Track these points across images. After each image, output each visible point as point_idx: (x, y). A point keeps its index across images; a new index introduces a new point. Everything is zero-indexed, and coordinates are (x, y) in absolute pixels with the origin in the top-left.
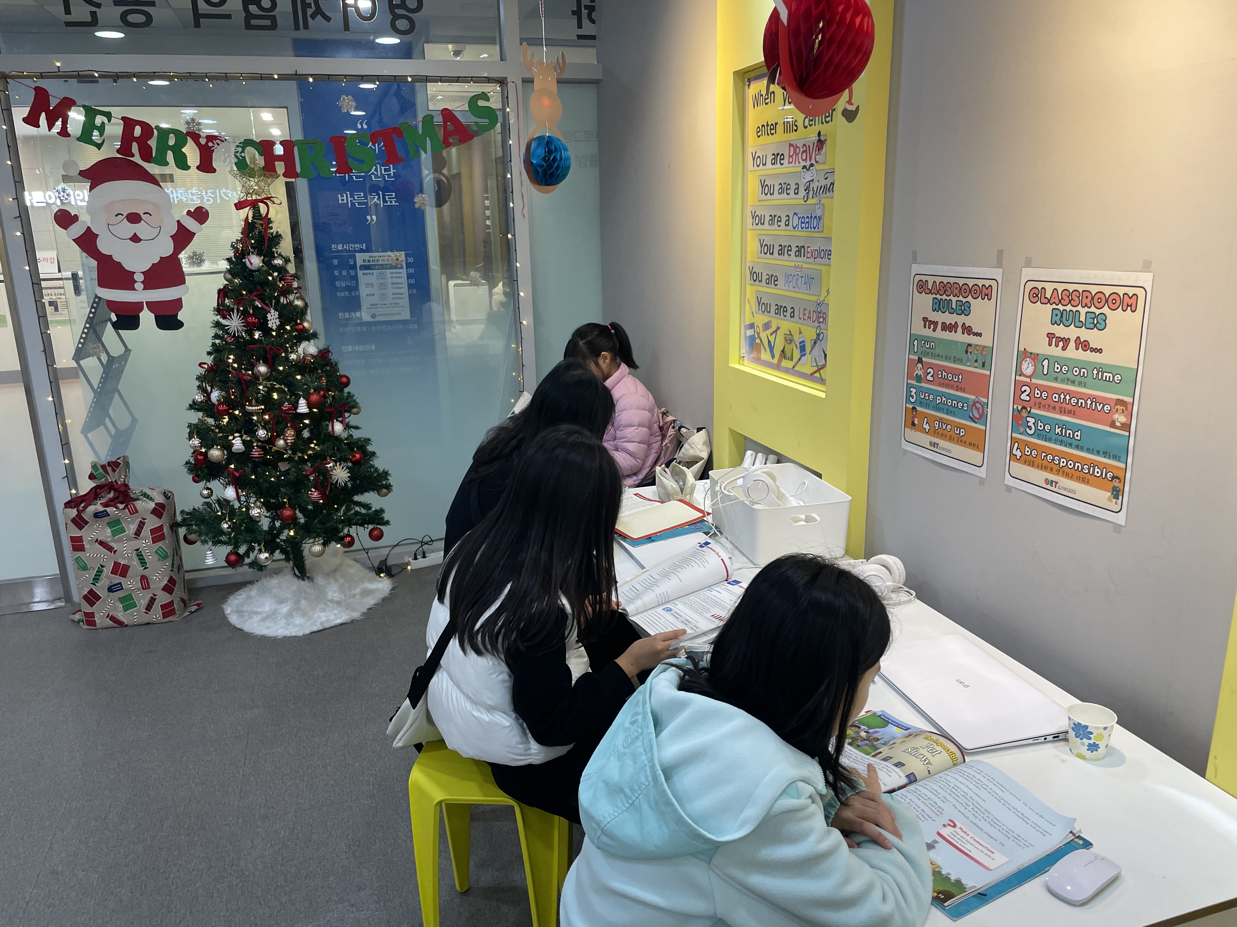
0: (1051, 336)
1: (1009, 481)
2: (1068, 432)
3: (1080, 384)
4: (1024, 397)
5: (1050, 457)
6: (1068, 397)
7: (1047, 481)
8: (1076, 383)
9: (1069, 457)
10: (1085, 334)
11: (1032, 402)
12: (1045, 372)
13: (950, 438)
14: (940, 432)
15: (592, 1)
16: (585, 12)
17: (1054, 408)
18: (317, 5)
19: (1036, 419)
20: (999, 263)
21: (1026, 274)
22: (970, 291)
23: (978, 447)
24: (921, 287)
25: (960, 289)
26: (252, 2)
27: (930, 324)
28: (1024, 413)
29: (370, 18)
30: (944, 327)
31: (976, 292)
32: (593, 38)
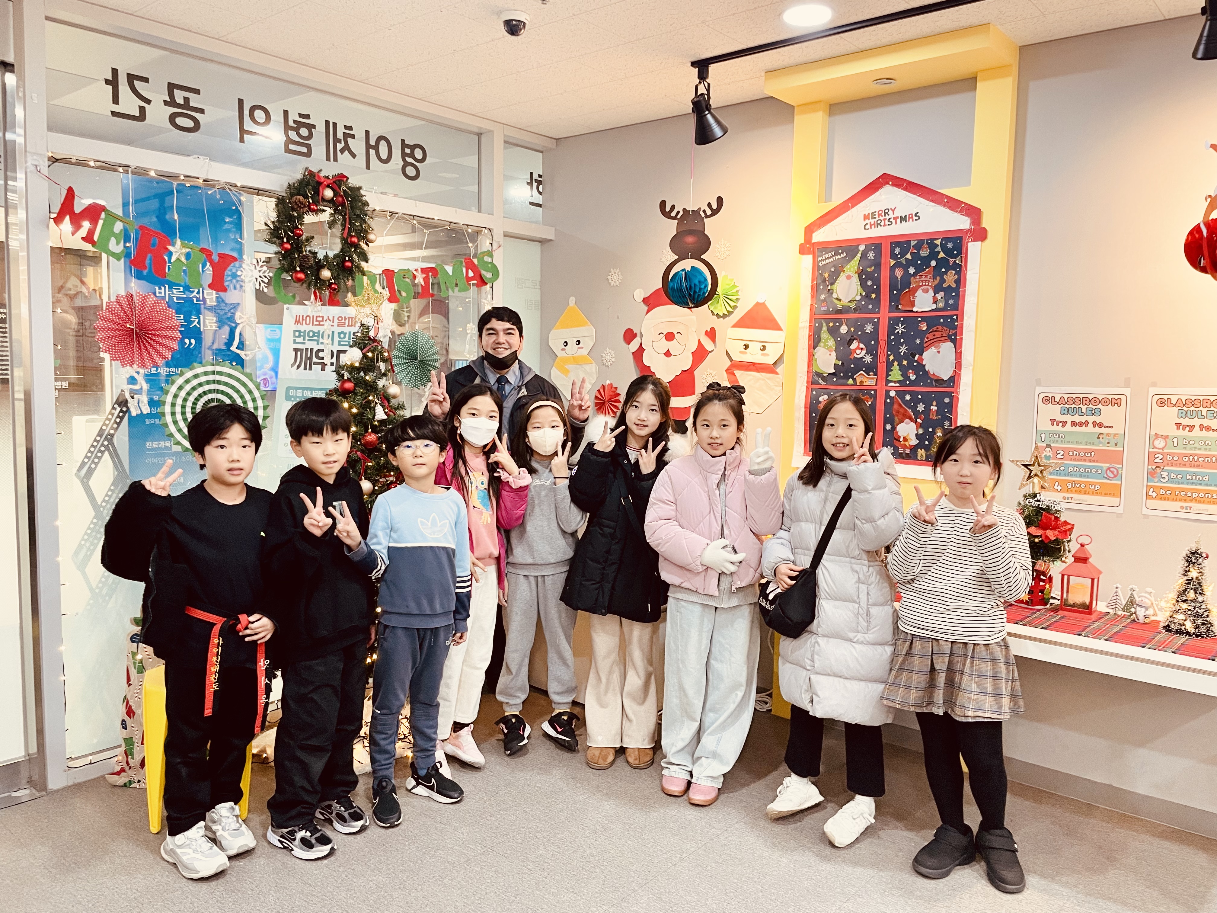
0: (1178, 425)
1: (1145, 511)
2: (1198, 477)
3: (1206, 449)
4: (1157, 460)
5: (1183, 494)
7: (1182, 507)
8: (1203, 449)
9: (1199, 491)
10: (1206, 422)
11: (1166, 462)
12: (1175, 445)
13: (1085, 493)
14: (1074, 490)
15: (540, 176)
16: (535, 184)
17: (1185, 465)
18: (346, 143)
19: (1169, 473)
20: (1127, 384)
21: (1152, 391)
22: (1100, 402)
23: (1114, 495)
24: (1047, 400)
25: (1090, 401)
26: (292, 128)
27: (1058, 423)
28: (1158, 470)
29: (386, 161)
30: (1073, 424)
31: (1106, 402)
32: (540, 206)
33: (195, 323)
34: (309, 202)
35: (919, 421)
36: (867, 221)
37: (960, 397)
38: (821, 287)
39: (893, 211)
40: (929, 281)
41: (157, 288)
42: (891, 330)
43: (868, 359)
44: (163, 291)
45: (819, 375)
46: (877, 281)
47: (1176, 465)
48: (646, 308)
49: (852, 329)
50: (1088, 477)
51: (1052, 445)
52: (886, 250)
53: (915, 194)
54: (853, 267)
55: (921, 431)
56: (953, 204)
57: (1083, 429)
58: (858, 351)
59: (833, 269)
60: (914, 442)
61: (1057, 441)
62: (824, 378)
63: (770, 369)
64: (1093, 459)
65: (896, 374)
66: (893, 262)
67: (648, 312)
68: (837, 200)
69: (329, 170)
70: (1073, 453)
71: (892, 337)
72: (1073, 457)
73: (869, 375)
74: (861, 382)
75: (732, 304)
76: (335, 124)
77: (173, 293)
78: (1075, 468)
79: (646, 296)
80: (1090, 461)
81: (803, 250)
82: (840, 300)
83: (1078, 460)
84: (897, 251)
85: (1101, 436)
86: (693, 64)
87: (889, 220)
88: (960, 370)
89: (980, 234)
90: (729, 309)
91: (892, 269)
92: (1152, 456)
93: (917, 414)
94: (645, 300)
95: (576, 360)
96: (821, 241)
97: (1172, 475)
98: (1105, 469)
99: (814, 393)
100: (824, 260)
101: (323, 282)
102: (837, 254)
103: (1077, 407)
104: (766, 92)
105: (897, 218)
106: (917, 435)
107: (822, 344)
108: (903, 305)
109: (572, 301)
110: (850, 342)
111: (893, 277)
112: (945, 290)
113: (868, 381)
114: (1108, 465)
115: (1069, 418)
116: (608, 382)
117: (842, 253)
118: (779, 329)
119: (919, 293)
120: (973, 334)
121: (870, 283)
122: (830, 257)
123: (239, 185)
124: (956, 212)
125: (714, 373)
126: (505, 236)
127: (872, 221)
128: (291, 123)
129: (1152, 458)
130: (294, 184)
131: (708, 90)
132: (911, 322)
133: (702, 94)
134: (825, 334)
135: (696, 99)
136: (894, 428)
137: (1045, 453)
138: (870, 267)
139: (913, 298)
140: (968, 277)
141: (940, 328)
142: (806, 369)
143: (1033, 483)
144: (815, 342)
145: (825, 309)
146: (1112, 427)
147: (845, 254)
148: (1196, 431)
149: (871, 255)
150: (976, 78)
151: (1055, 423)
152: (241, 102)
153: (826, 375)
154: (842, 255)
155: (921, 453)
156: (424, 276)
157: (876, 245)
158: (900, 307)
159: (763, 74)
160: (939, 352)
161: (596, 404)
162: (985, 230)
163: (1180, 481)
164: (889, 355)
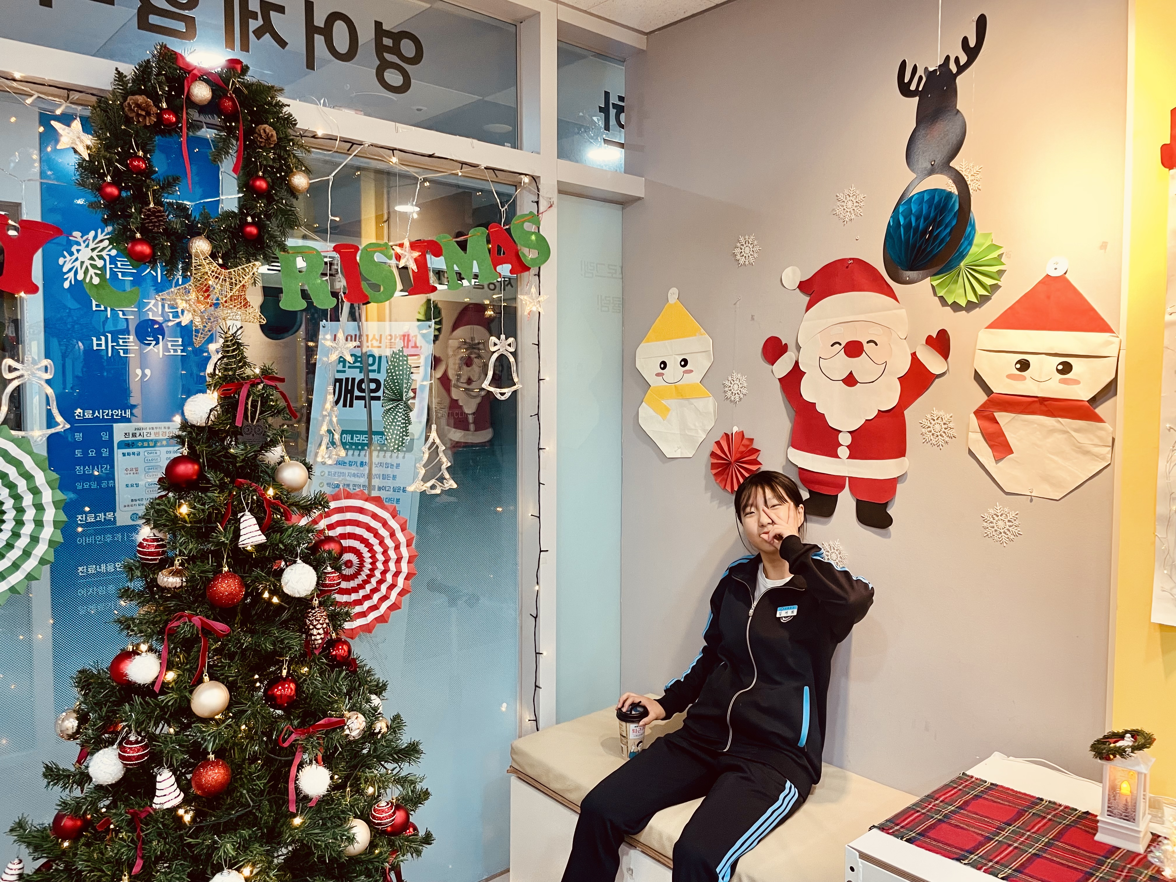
15: (621, 99)
16: (613, 111)
18: (266, 18)
29: (347, 57)
32: (621, 145)
34: (159, 107)
90: (981, 292)
95: (682, 392)
109: (673, 294)
116: (735, 429)
118: (1106, 329)
125: (947, 417)
126: (560, 189)
161: (715, 465)
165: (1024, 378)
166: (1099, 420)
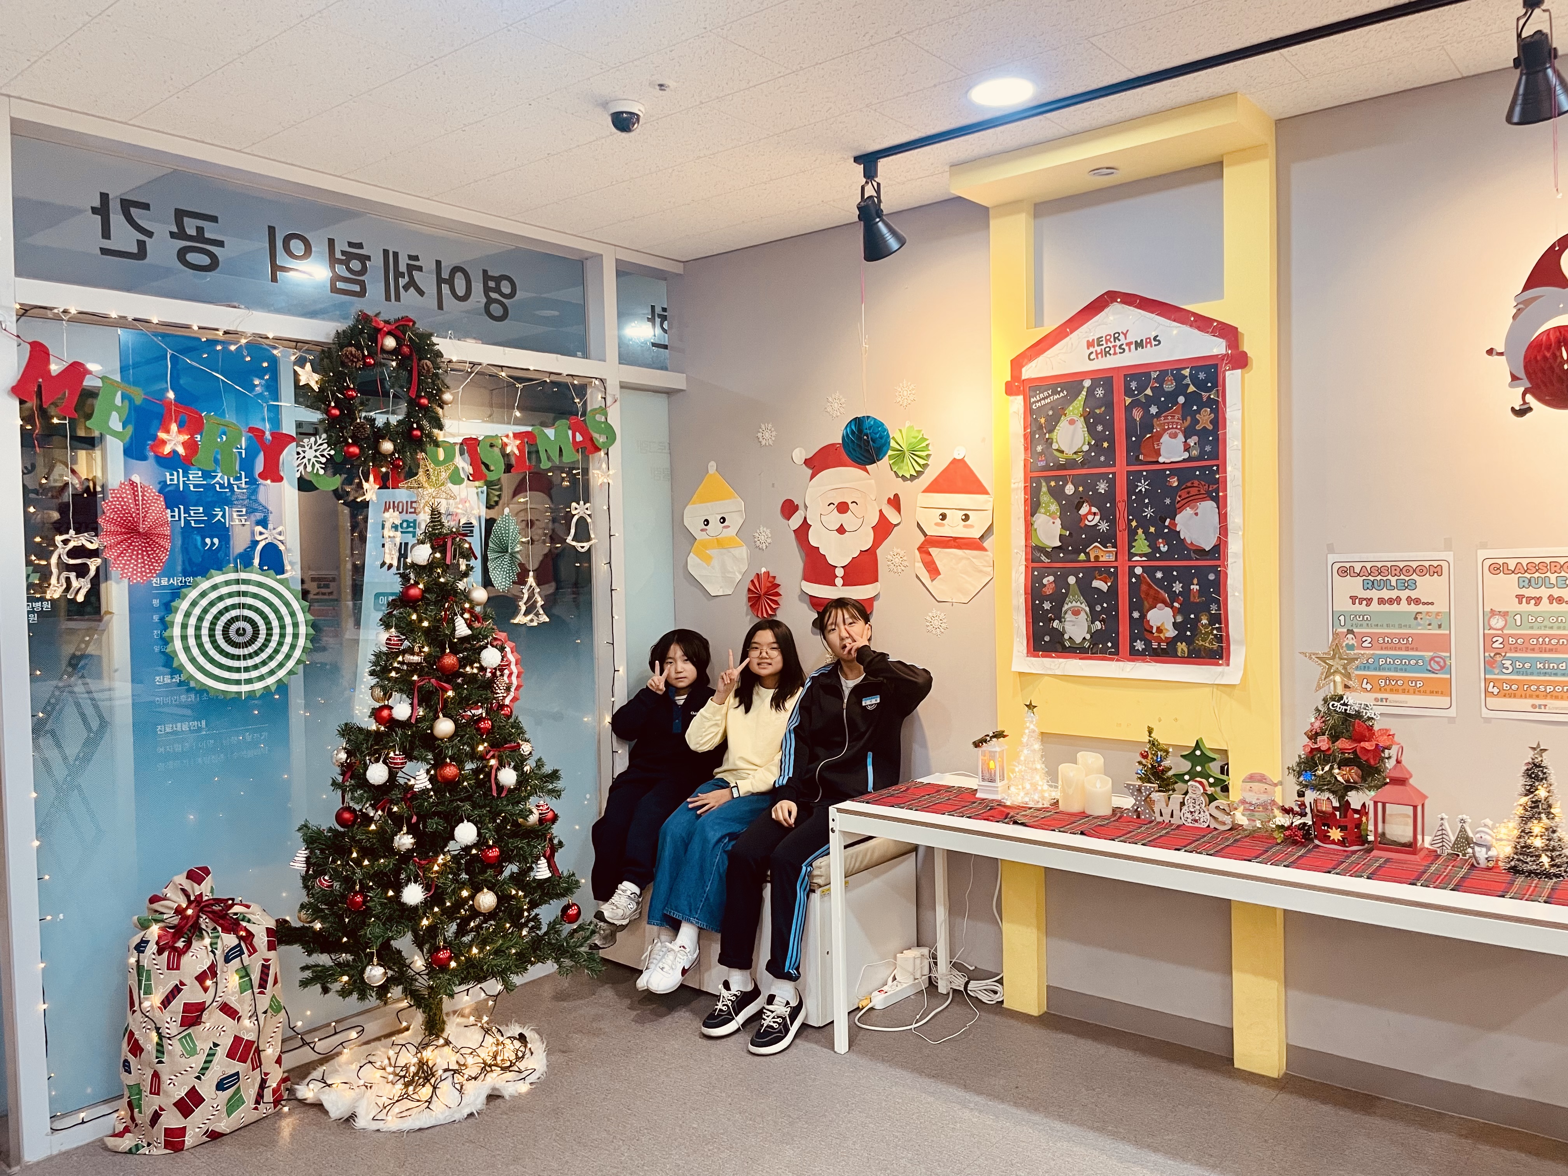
0: (1520, 598)
1: (1485, 713)
2: (1551, 665)
3: (1559, 628)
4: (1496, 645)
5: (1533, 688)
6: (1547, 640)
7: (1534, 706)
8: (1555, 628)
9: (1555, 684)
10: (1556, 592)
11: (1507, 647)
12: (1518, 623)
13: (1404, 691)
14: (1388, 688)
15: (664, 310)
16: (658, 320)
17: (1533, 650)
18: (411, 276)
19: (1513, 661)
20: (1448, 547)
21: (1482, 554)
22: (1414, 571)
23: (1442, 693)
24: (1344, 572)
25: (1401, 570)
26: (340, 262)
27: (1361, 600)
28: (1498, 658)
29: (465, 298)
30: (1381, 601)
31: (1422, 571)
32: (665, 347)
33: (219, 517)
34: (363, 353)
35: (1176, 604)
36: (1092, 349)
37: (1229, 572)
38: (1037, 436)
39: (1125, 335)
40: (1177, 423)
41: (168, 474)
42: (1131, 488)
43: (1104, 526)
44: (175, 477)
45: (1041, 549)
46: (1110, 425)
47: (1521, 651)
48: (810, 472)
49: (1081, 489)
50: (1406, 671)
51: (1355, 630)
52: (1119, 386)
53: (1152, 313)
54: (1077, 407)
55: (1179, 619)
56: (1203, 323)
57: (1395, 608)
58: (1090, 517)
59: (1051, 413)
60: (1171, 633)
61: (1361, 625)
62: (1047, 554)
63: (975, 545)
64: (1410, 646)
65: (1141, 545)
66: (1128, 400)
67: (812, 477)
68: (1051, 325)
69: (390, 312)
70: (1384, 640)
71: (1134, 497)
72: (1384, 645)
73: (1106, 547)
74: (1097, 557)
75: (922, 462)
76: (396, 255)
77: (189, 480)
78: (1388, 660)
79: (808, 457)
80: (1407, 649)
81: (1010, 389)
82: (1062, 452)
83: (1391, 649)
84: (1133, 385)
85: (1419, 616)
86: (857, 159)
87: (1120, 347)
88: (1227, 538)
89: (1240, 361)
90: (918, 468)
91: (1129, 409)
92: (1489, 640)
93: (1174, 597)
94: (807, 462)
95: (720, 543)
96: (1033, 376)
97: (1518, 664)
98: (1428, 659)
99: (1036, 573)
100: (1038, 401)
101: (385, 456)
102: (1055, 392)
103: (1385, 578)
104: (953, 192)
105: (1131, 343)
106: (1175, 624)
107: (1043, 510)
108: (1144, 456)
109: (712, 466)
110: (1079, 506)
111: (1130, 420)
112: (1199, 434)
113: (1105, 555)
114: (1431, 654)
115: (1375, 594)
116: (763, 570)
117: (1062, 391)
118: (986, 493)
119: (1165, 438)
120: (1241, 489)
121: (1100, 428)
122: (1047, 398)
123: (271, 336)
124: (1207, 332)
125: (902, 553)
126: (622, 387)
127: (1099, 349)
128: (338, 255)
129: (1488, 643)
130: (344, 331)
131: (878, 191)
132: (1158, 477)
133: (871, 197)
134: (1045, 498)
135: (862, 204)
136: (1143, 616)
137: (1347, 642)
138: (1100, 408)
139: (1158, 445)
140: (1228, 416)
141: (1196, 483)
142: (1023, 543)
143: (1334, 681)
144: (1033, 507)
145: (1043, 464)
146: (1432, 604)
147: (1065, 392)
148: (1545, 605)
149: (1100, 392)
150: (1222, 163)
151: (1357, 601)
152: (272, 230)
153: (1049, 550)
154: (1062, 394)
155: (1182, 647)
156: (518, 442)
157: (1105, 379)
158: (1141, 457)
159: (947, 168)
160: (1196, 514)
161: (750, 599)
162: (1245, 354)
163: (1529, 671)
164: (1130, 521)
165: (943, 525)
166: (984, 549)
